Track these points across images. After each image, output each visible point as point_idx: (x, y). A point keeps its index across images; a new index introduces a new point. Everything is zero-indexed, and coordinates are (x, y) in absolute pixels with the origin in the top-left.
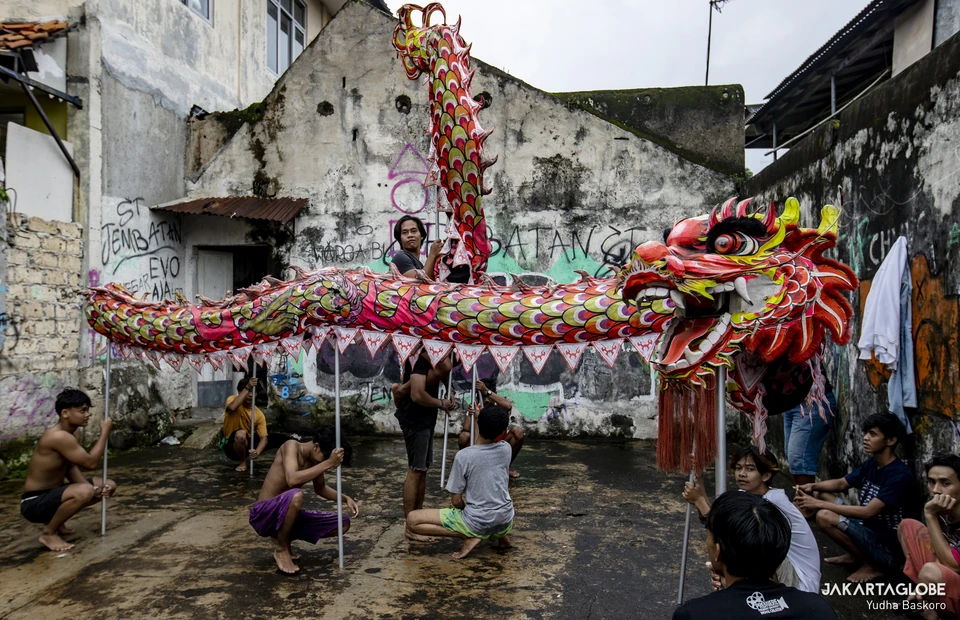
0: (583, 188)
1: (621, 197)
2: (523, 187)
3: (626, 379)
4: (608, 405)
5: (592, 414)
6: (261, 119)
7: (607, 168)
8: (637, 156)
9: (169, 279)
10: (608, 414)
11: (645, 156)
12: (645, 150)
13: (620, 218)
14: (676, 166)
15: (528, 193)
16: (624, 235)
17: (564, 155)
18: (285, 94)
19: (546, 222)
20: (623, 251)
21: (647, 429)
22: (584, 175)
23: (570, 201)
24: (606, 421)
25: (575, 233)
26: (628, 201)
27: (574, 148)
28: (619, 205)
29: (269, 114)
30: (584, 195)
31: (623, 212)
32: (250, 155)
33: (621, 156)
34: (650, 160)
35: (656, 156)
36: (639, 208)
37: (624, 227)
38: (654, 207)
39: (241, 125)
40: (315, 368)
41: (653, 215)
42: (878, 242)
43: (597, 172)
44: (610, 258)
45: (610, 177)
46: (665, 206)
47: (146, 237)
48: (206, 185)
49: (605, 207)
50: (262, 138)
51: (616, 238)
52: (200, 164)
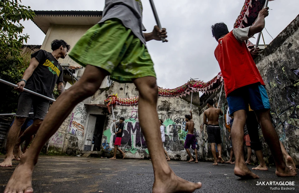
0: (170, 107)
1: (178, 109)
2: (159, 106)
3: (179, 146)
4: (176, 152)
5: (172, 154)
6: (108, 90)
7: (175, 103)
8: (180, 102)
9: (84, 120)
10: (176, 154)
11: (182, 102)
12: (182, 101)
13: (178, 113)
14: (188, 104)
15: (160, 107)
16: (178, 116)
17: (167, 101)
18: (114, 86)
19: (163, 113)
20: (178, 119)
21: (184, 158)
22: (170, 105)
23: (168, 109)
24: (175, 156)
25: (169, 116)
26: (179, 110)
27: (169, 99)
28: (177, 111)
29: (110, 89)
30: (171, 108)
31: (178, 112)
32: (105, 96)
33: (177, 101)
34: (183, 102)
35: (184, 102)
36: (181, 111)
37: (178, 115)
38: (184, 111)
39: (104, 91)
40: (112, 142)
41: (184, 113)
42: (227, 107)
43: (173, 104)
44: (176, 121)
45: (175, 105)
46: (186, 111)
47: (82, 109)
48: (95, 102)
49: (175, 111)
50: (108, 93)
51: (177, 117)
52: (94, 98)
